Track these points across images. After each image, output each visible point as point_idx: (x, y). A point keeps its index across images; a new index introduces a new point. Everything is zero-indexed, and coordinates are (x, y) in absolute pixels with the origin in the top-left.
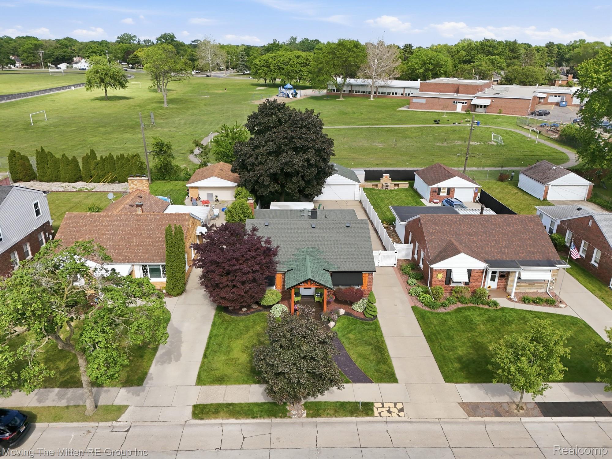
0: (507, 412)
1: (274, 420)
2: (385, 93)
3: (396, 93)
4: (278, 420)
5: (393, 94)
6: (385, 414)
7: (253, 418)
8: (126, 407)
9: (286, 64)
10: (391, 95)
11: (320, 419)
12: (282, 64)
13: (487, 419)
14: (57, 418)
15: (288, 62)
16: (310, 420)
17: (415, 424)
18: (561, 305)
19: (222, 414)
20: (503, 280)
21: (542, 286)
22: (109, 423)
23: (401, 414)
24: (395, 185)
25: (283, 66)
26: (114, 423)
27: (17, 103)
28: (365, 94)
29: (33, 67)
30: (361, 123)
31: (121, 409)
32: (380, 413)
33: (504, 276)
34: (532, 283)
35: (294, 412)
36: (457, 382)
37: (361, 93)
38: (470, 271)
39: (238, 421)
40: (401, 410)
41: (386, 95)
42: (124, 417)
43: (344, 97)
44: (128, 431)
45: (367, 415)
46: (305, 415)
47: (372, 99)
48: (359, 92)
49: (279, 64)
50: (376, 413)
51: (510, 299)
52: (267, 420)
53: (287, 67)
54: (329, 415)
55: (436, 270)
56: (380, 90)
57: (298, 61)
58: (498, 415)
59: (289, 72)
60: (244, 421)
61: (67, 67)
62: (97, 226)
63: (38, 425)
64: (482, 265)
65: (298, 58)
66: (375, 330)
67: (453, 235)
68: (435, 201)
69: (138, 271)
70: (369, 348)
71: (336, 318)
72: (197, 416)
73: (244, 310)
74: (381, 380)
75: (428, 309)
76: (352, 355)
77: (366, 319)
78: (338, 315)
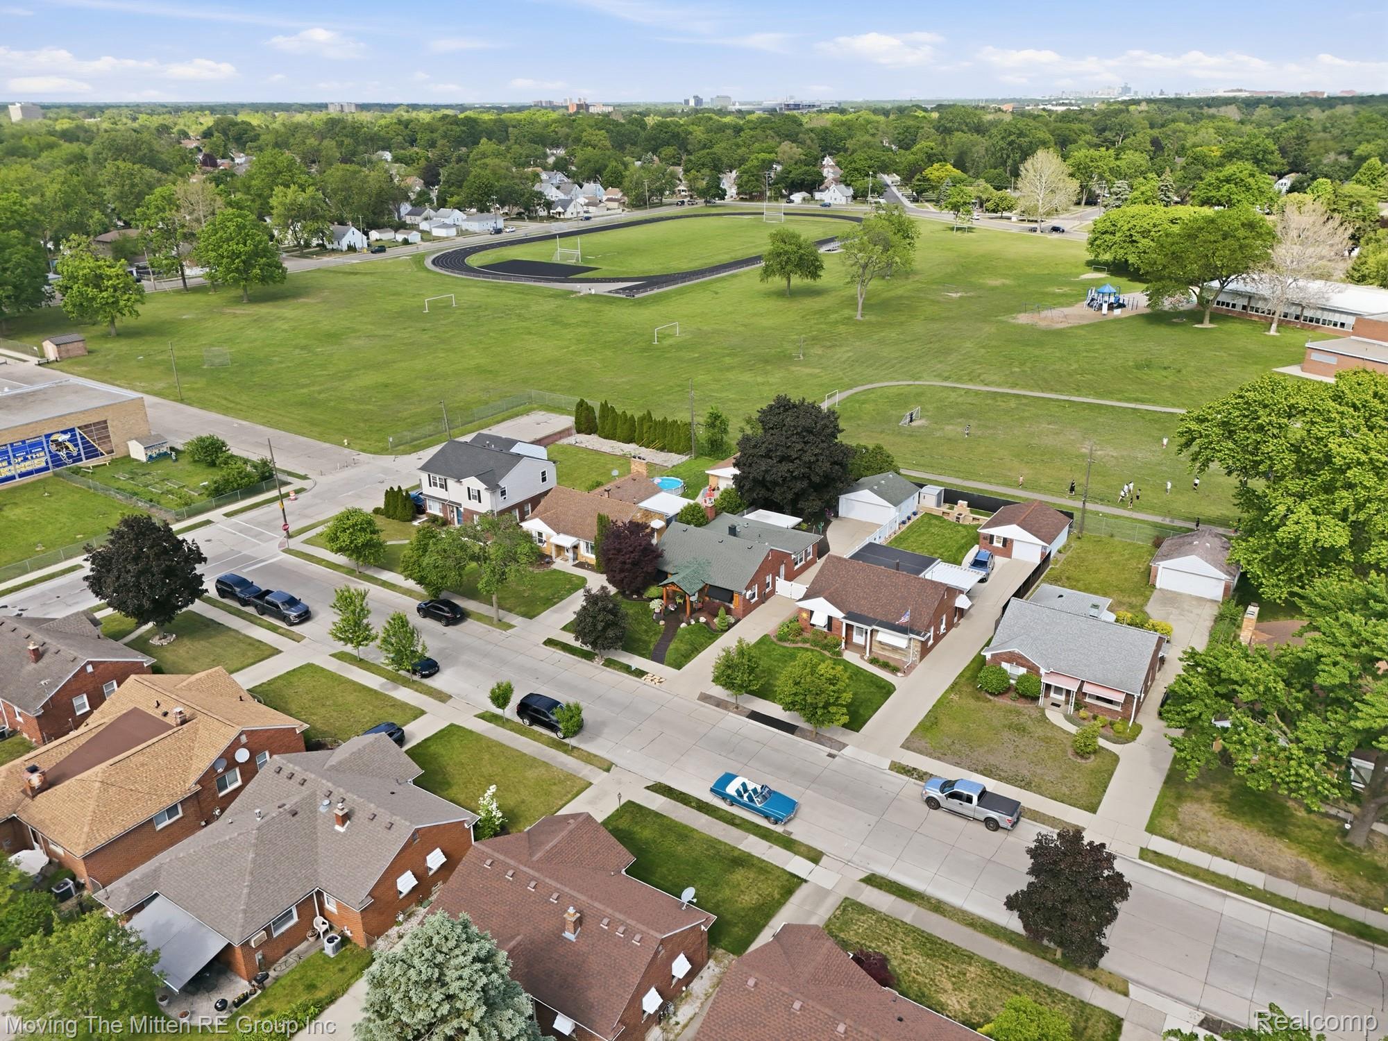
0: (724, 706)
1: (583, 660)
4: (586, 661)
6: (648, 680)
7: (573, 655)
8: (515, 626)
11: (608, 669)
13: (707, 705)
14: (479, 620)
16: (603, 667)
17: (660, 691)
18: (899, 674)
19: (558, 647)
21: (905, 655)
22: (501, 631)
23: (658, 684)
24: (971, 518)
26: (504, 632)
31: (511, 626)
32: (645, 679)
35: (597, 660)
38: (830, 618)
39: (564, 654)
40: (660, 682)
42: (510, 631)
44: (508, 638)
45: (637, 676)
46: (601, 664)
47: (1273, 332)
48: (1263, 311)
50: (643, 678)
51: (862, 657)
52: (579, 659)
54: (615, 669)
55: (801, 608)
58: (717, 706)
60: (567, 655)
61: (804, 199)
62: (569, 501)
63: (469, 620)
64: (842, 616)
66: (710, 638)
69: (582, 546)
70: (689, 647)
71: (693, 622)
72: (545, 643)
73: (635, 596)
74: (670, 665)
75: (775, 640)
76: (672, 646)
77: (715, 631)
78: (697, 621)
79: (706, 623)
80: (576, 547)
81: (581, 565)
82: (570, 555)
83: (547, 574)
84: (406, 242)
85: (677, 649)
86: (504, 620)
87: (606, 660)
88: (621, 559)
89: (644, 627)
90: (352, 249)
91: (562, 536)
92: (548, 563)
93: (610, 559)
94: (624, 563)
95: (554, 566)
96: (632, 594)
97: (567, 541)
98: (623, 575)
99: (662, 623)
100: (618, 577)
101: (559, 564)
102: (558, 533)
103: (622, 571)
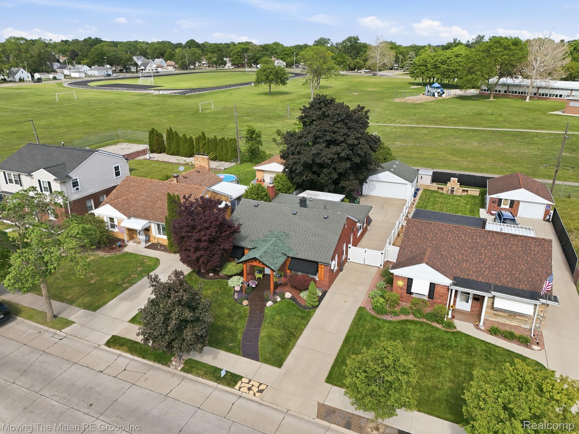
0: (360, 427)
1: (156, 365)
2: (547, 95)
3: (561, 96)
4: (160, 366)
5: (557, 96)
6: (245, 390)
7: (143, 358)
8: (74, 323)
9: (443, 63)
10: (554, 97)
11: (189, 376)
12: (440, 63)
13: (333, 426)
14: (30, 318)
15: (446, 61)
16: (182, 373)
17: (263, 407)
18: (534, 347)
19: (124, 348)
20: (477, 303)
21: (526, 321)
22: (54, 331)
23: (258, 394)
24: (463, 191)
25: (440, 65)
26: (58, 332)
27: (204, 95)
28: (523, 95)
29: (238, 67)
30: (490, 125)
31: (69, 324)
32: (240, 388)
33: (479, 299)
34: (513, 315)
35: (174, 363)
36: (335, 385)
37: (519, 93)
38: (432, 286)
39: (131, 357)
40: (261, 391)
41: (548, 97)
42: (67, 330)
43: (494, 97)
44: (61, 339)
45: (229, 385)
46: (180, 368)
47: (527, 101)
48: (516, 92)
49: (436, 63)
50: (237, 387)
51: (477, 326)
52: (151, 363)
53: (443, 66)
54: (198, 375)
55: (397, 276)
56: (541, 91)
57: (457, 60)
58: (348, 426)
59: (445, 71)
60: (136, 358)
62: (140, 188)
63: (19, 319)
64: (447, 281)
65: (457, 57)
66: (303, 318)
67: (433, 245)
68: (493, 212)
69: (154, 228)
70: (283, 332)
71: (279, 299)
72: (109, 344)
73: (211, 275)
74: (267, 361)
75: (373, 313)
76: (263, 333)
77: (305, 307)
78: (283, 298)
79: (292, 298)
80: (147, 230)
81: (154, 247)
82: (142, 237)
83: (118, 258)
84: (55, 78)
85: (270, 337)
86: (61, 316)
87: (187, 362)
88: (195, 236)
89: (227, 310)
90: (21, 80)
91: (133, 220)
92: (120, 246)
93: (183, 238)
94: (199, 241)
95: (126, 250)
96: (208, 272)
97: (138, 224)
98: (198, 254)
99: (245, 302)
100: (194, 256)
101: (131, 247)
102: (129, 217)
103: (197, 249)
